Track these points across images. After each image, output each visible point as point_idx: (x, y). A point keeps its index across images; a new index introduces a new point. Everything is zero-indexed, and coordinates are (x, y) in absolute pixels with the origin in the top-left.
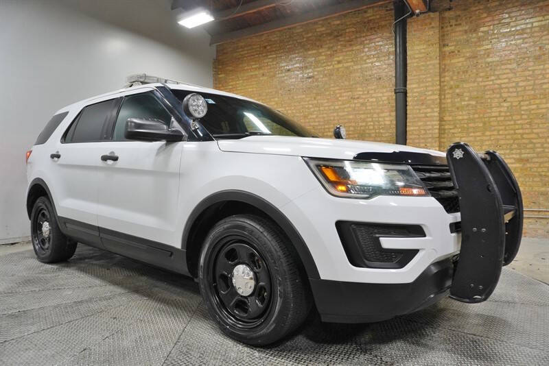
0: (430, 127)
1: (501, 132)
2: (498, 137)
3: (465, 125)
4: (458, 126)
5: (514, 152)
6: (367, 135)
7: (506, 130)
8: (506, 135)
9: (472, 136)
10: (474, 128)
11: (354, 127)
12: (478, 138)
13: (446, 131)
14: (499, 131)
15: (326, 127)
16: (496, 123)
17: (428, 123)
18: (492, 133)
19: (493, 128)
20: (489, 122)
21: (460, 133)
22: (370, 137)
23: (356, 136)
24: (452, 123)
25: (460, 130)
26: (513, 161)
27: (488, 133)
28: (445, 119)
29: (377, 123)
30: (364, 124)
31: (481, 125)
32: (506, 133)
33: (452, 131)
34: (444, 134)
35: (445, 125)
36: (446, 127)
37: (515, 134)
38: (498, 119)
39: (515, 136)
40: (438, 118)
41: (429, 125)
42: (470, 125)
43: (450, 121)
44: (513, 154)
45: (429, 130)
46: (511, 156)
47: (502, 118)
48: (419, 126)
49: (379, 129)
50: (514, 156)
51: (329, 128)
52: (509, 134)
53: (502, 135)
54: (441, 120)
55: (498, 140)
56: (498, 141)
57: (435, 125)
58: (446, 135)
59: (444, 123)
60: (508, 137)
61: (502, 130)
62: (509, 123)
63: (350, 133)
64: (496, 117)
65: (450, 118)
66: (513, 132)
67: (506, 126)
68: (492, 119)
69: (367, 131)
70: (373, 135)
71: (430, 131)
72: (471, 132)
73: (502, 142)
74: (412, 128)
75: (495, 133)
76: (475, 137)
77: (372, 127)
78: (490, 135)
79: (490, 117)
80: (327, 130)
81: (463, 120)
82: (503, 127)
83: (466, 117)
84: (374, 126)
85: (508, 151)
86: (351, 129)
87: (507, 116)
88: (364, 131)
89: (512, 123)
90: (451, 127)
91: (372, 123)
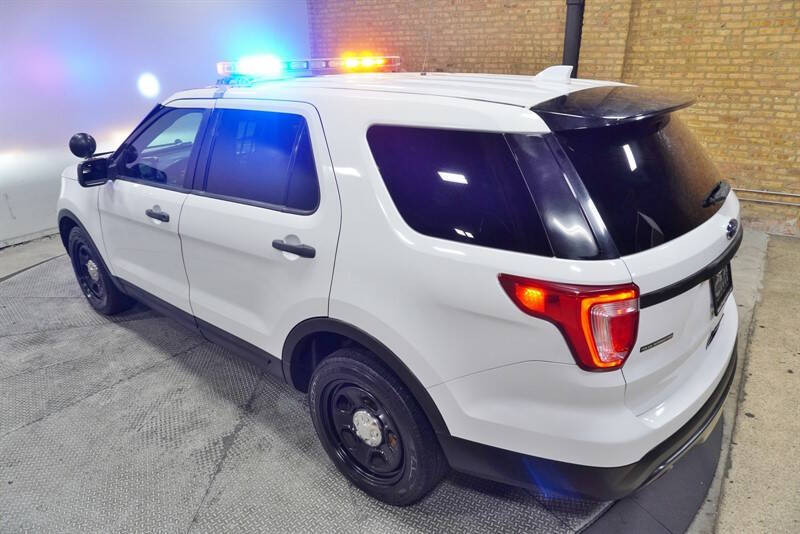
0: (611, 62)
1: (708, 76)
2: (703, 82)
3: (661, 61)
4: (651, 61)
5: (720, 106)
6: (523, 66)
7: (716, 72)
8: (715, 80)
9: (668, 79)
10: (673, 66)
11: (507, 52)
12: (676, 82)
13: (634, 68)
14: (706, 73)
15: (468, 49)
16: (704, 61)
17: (609, 55)
18: (697, 76)
19: (699, 68)
20: (696, 58)
21: (651, 72)
22: (528, 69)
23: (509, 66)
24: (643, 55)
25: (652, 68)
26: (716, 119)
27: (690, 75)
28: (635, 49)
29: (538, 49)
30: (520, 49)
31: (683, 62)
32: (716, 76)
33: (642, 68)
34: (630, 71)
35: (632, 59)
36: (635, 62)
37: (728, 79)
38: (709, 54)
39: (727, 83)
40: (623, 49)
41: (610, 58)
42: (669, 61)
43: (641, 52)
44: (718, 109)
45: (609, 66)
46: (716, 112)
47: (714, 54)
48: (596, 59)
49: (541, 58)
50: (720, 112)
51: (471, 52)
52: (718, 79)
53: (710, 79)
54: (628, 50)
55: (702, 87)
56: (702, 89)
57: (618, 59)
58: (632, 74)
59: (632, 55)
60: (718, 83)
61: (711, 72)
62: (723, 62)
63: (501, 61)
64: (707, 51)
65: (642, 49)
66: (724, 76)
67: (717, 66)
68: (700, 54)
69: (524, 61)
70: (532, 67)
71: (611, 68)
72: (667, 72)
73: (707, 90)
74: (585, 62)
75: (701, 75)
76: (673, 79)
77: (530, 55)
78: (694, 79)
79: (697, 51)
80: (468, 55)
81: (659, 52)
82: (712, 68)
83: (664, 49)
84: (534, 52)
85: (713, 105)
86: (502, 54)
87: (723, 51)
88: (520, 59)
89: (727, 61)
90: (641, 62)
91: (531, 49)
